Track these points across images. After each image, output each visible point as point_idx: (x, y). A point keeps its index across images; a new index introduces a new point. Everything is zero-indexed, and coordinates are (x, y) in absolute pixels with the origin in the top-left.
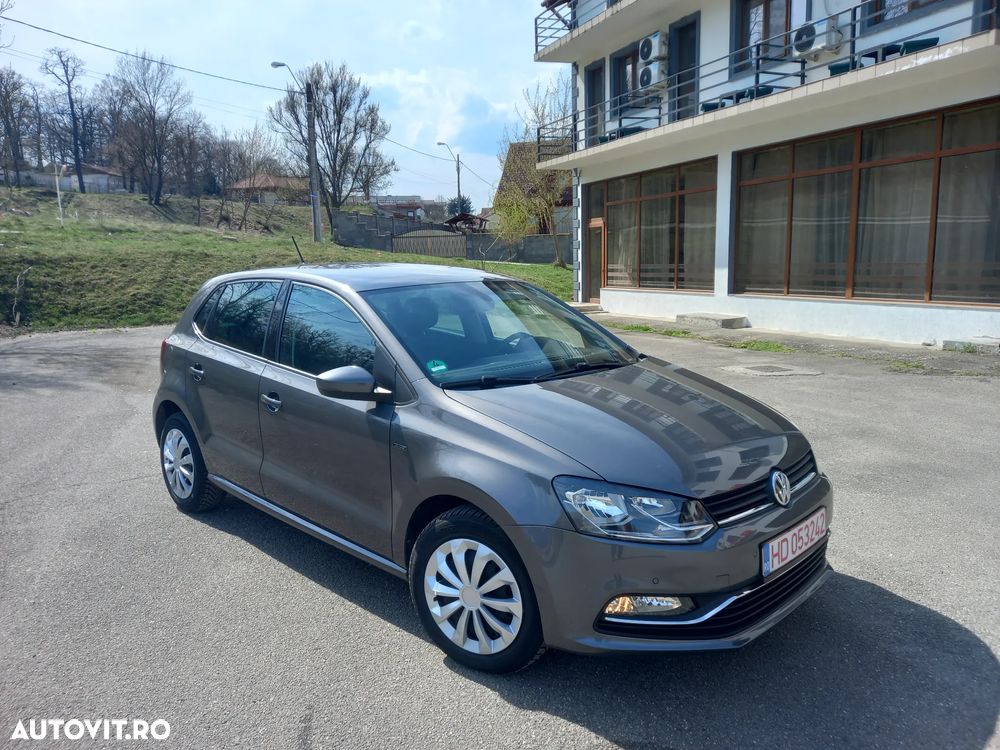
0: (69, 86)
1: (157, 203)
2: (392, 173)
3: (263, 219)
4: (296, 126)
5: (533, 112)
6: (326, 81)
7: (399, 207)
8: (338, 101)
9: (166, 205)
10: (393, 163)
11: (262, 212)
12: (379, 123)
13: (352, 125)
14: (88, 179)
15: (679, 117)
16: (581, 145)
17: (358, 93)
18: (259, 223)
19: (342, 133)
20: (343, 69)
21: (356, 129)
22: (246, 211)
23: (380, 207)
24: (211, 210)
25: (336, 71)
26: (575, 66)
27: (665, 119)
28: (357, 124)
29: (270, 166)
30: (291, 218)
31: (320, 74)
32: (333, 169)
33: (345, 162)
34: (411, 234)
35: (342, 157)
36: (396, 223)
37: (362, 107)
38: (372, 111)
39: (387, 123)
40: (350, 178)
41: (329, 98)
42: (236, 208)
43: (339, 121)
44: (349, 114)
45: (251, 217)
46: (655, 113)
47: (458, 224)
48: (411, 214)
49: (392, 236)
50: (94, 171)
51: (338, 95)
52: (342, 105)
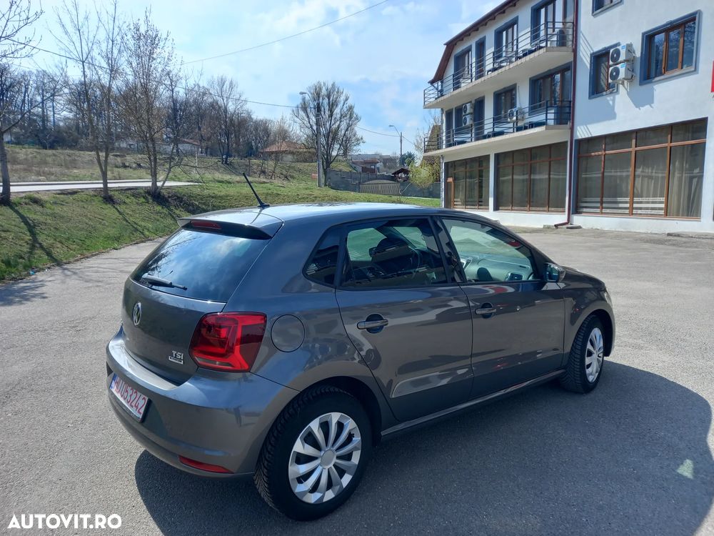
0: (173, 92)
1: (226, 163)
2: (361, 144)
3: (284, 172)
4: (307, 119)
5: (433, 120)
6: (324, 92)
7: (366, 163)
8: (331, 103)
9: (231, 164)
10: (362, 139)
11: (283, 168)
12: (354, 116)
13: (339, 116)
14: (181, 147)
15: (477, 139)
16: (444, 146)
17: (342, 98)
18: (282, 174)
19: (333, 122)
20: (333, 85)
21: (341, 118)
22: (275, 167)
23: (353, 163)
24: (255, 167)
25: (330, 86)
26: (442, 110)
27: (473, 139)
28: (341, 115)
29: (283, 134)
30: (300, 170)
31: (321, 89)
32: (327, 144)
33: (334, 139)
34: (370, 182)
35: (332, 136)
36: (362, 175)
37: (345, 106)
38: (351, 108)
39: (359, 115)
40: (337, 146)
41: (326, 101)
42: (270, 164)
43: (331, 115)
44: (337, 111)
45: (278, 171)
46: (469, 135)
47: (400, 175)
48: (373, 167)
49: (360, 183)
50: (184, 142)
51: (331, 100)
52: (332, 106)
